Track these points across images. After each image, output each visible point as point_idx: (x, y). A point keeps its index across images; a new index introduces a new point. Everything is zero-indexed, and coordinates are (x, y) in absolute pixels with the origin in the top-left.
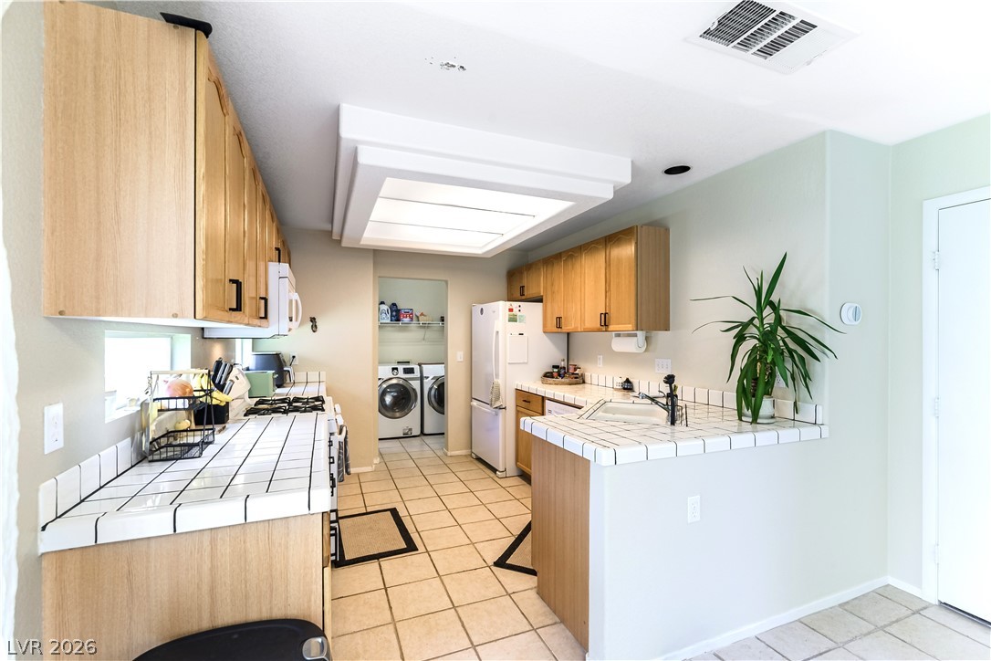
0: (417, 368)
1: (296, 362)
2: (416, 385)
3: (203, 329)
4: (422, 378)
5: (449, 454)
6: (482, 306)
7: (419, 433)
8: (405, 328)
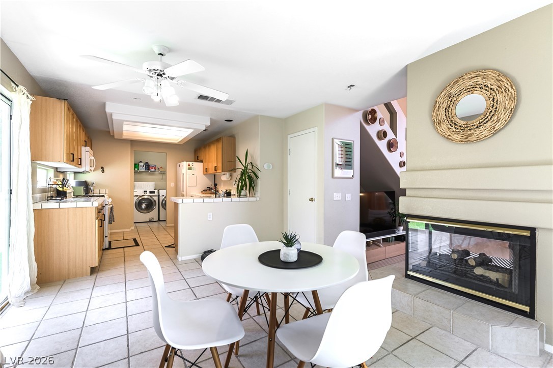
0: (156, 191)
1: (94, 185)
2: (156, 198)
3: (57, 168)
4: (159, 196)
5: (167, 225)
6: (180, 164)
7: (157, 220)
8: (152, 173)
